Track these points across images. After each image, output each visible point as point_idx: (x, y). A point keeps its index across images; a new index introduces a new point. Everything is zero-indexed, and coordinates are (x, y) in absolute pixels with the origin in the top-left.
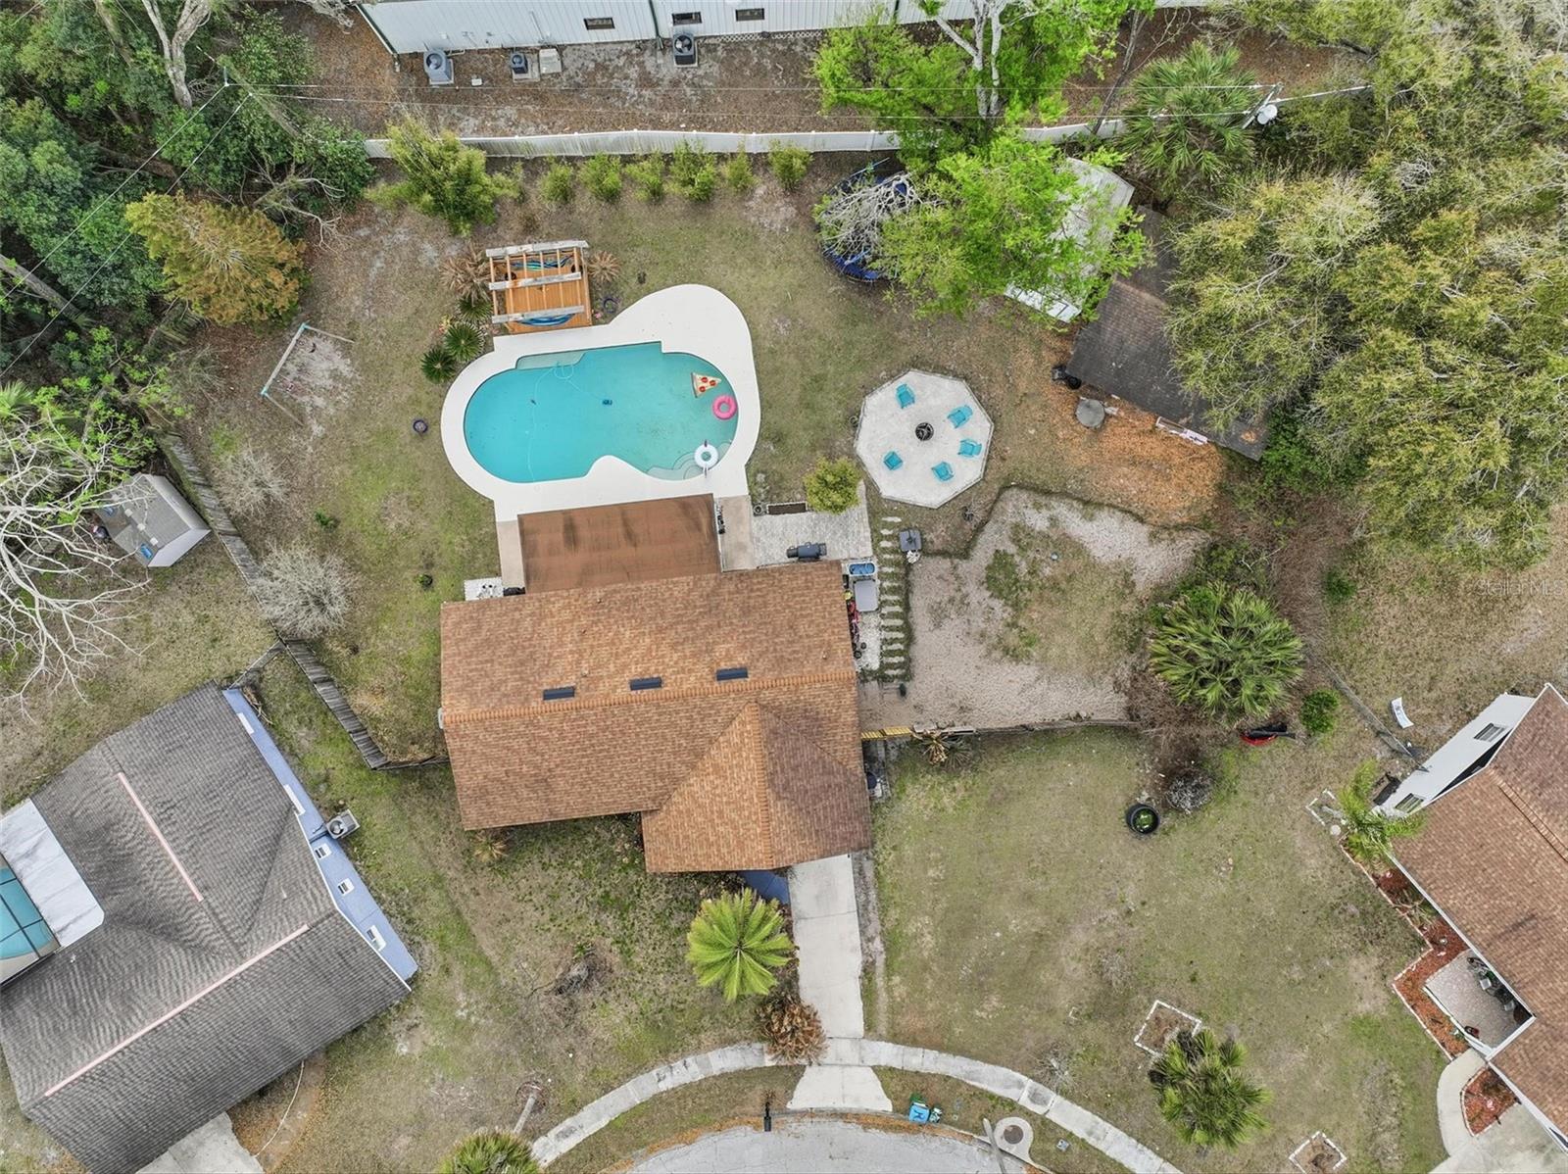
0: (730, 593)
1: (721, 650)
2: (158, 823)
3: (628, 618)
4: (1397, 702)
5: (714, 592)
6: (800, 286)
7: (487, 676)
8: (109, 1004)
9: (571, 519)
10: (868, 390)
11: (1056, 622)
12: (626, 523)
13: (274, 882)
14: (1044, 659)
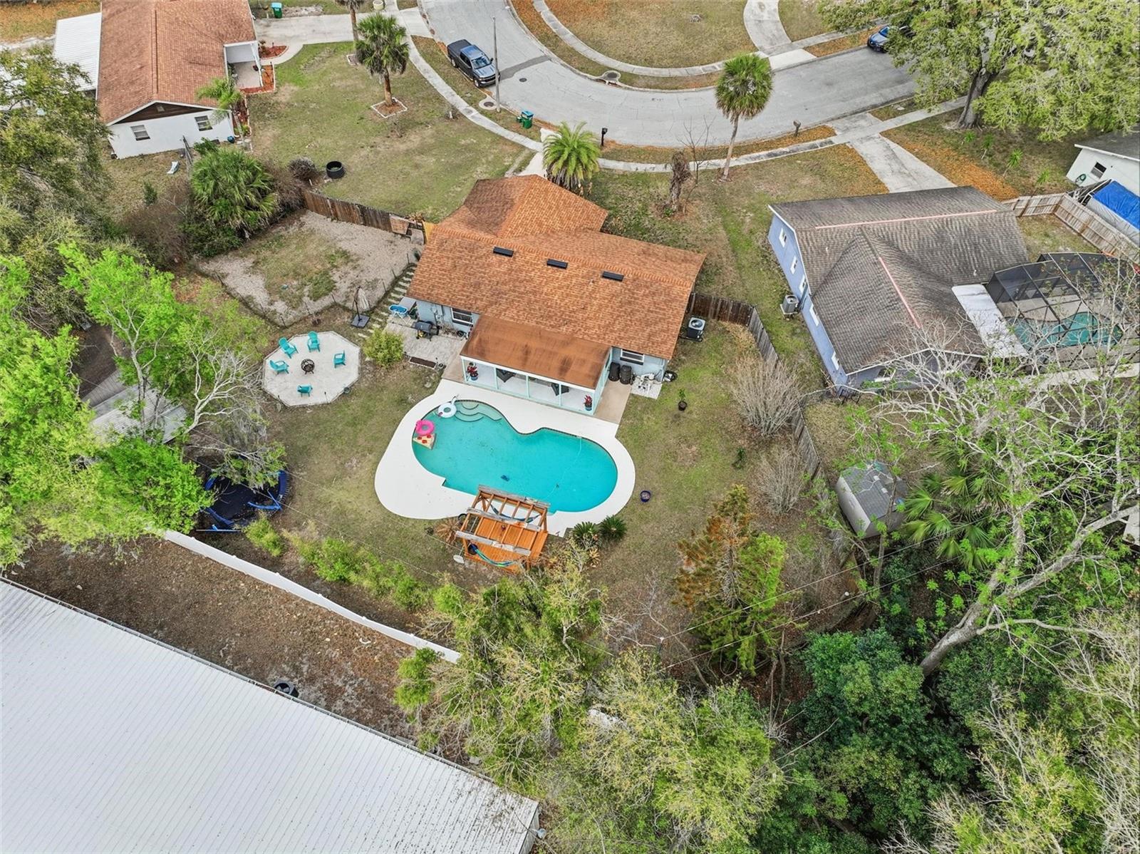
0: (482, 300)
1: (504, 268)
2: (899, 299)
3: (551, 307)
4: (171, 172)
5: (491, 304)
6: (323, 484)
7: (655, 303)
8: (953, 242)
9: (561, 374)
10: (324, 406)
11: (309, 260)
12: (526, 360)
13: (832, 260)
14: (330, 247)
